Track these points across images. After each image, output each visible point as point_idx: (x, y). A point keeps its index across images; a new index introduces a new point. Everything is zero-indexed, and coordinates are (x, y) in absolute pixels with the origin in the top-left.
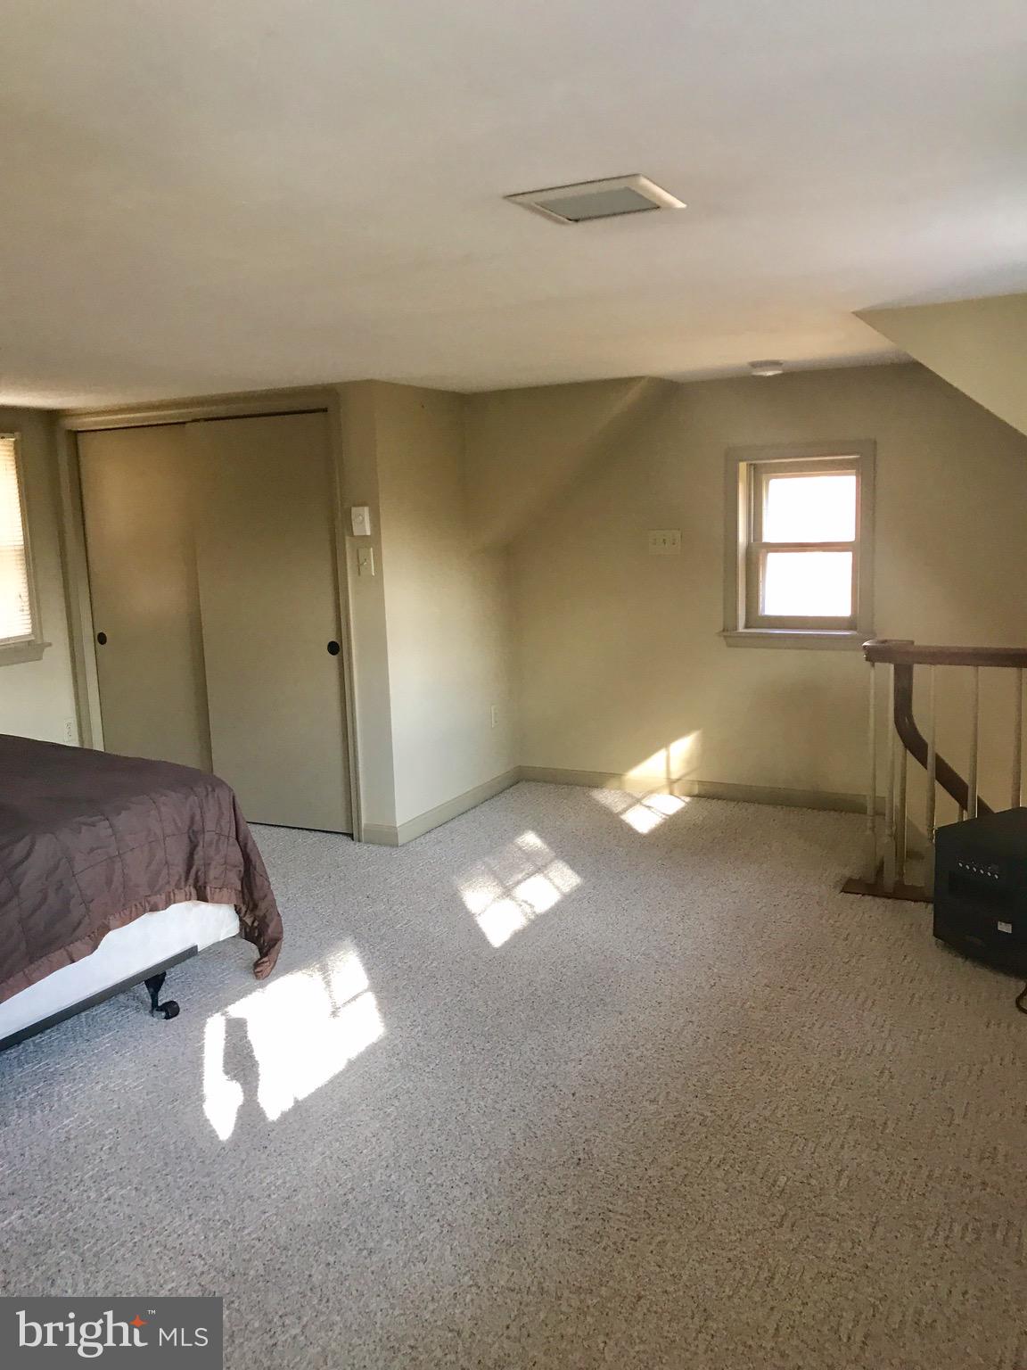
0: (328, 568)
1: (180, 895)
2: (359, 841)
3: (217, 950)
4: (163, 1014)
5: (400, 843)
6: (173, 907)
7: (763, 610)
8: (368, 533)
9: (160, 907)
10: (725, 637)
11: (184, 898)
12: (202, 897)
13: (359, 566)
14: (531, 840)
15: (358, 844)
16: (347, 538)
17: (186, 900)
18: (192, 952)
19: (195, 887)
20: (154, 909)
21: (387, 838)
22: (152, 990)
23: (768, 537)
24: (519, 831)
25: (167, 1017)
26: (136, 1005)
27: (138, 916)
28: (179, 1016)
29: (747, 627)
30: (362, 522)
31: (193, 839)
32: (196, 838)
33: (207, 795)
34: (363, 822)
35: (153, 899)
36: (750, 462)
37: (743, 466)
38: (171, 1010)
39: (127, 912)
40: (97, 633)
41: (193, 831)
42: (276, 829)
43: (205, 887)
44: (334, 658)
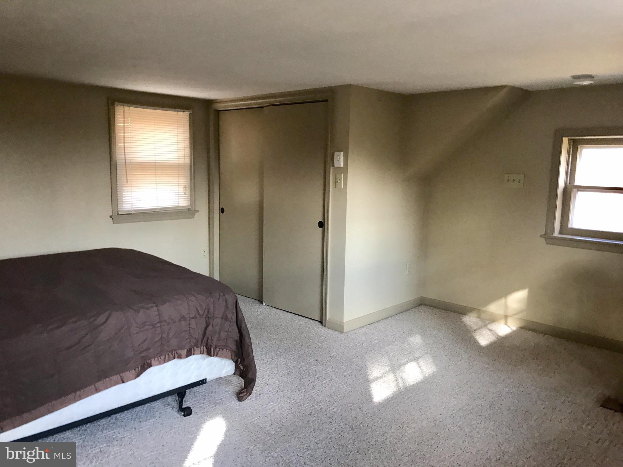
0: (321, 182)
1: (197, 350)
2: (325, 326)
3: (219, 380)
4: (183, 413)
5: (345, 331)
6: (192, 357)
7: (572, 225)
8: (342, 165)
9: (183, 356)
10: (545, 238)
11: (199, 352)
12: (209, 354)
13: (336, 182)
14: (417, 340)
16: (332, 168)
17: (201, 353)
18: (203, 382)
19: (206, 347)
20: (180, 357)
21: (339, 328)
22: (180, 399)
23: (577, 182)
24: (411, 333)
25: (184, 416)
27: (169, 360)
28: (191, 416)
29: (561, 233)
30: (340, 160)
31: (208, 322)
32: (209, 321)
33: (219, 298)
35: (180, 352)
36: (570, 138)
37: (565, 140)
38: (187, 412)
39: (163, 357)
40: (221, 207)
41: (208, 317)
43: (211, 348)
44: (321, 230)
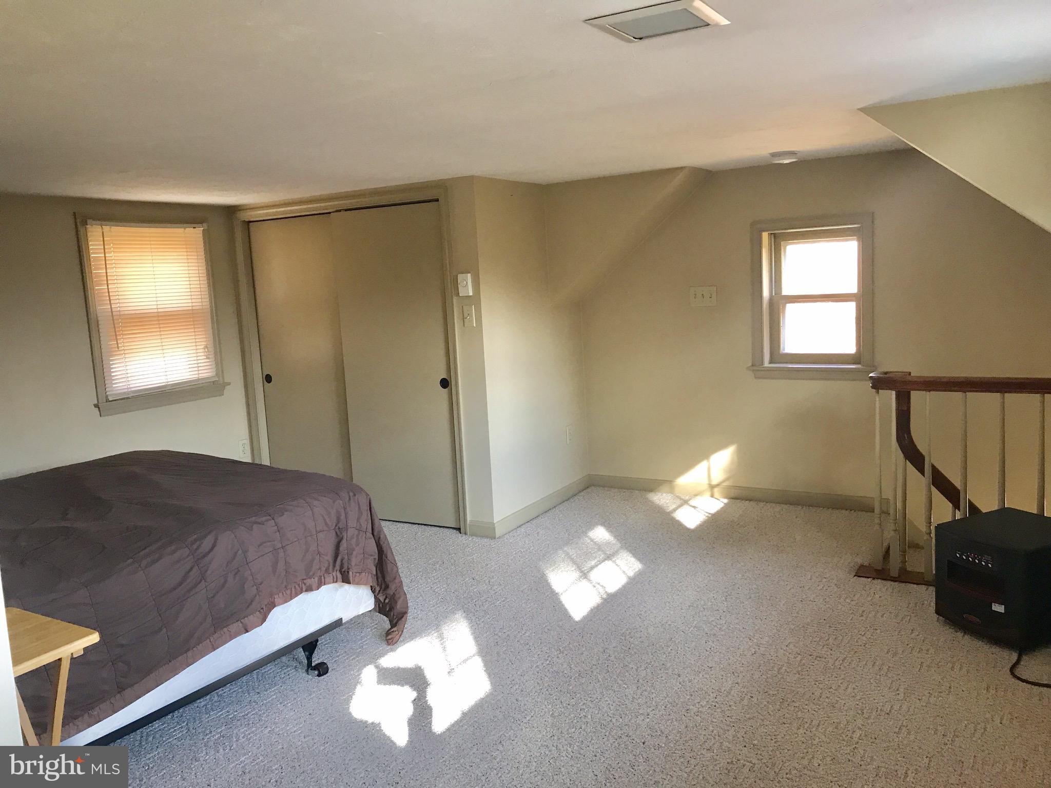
0: (440, 320)
1: (329, 578)
2: (465, 534)
3: (357, 621)
4: (316, 672)
5: (497, 536)
6: (323, 588)
7: (784, 350)
8: (471, 294)
9: (314, 588)
10: (753, 370)
11: (332, 581)
12: (346, 580)
13: (464, 319)
14: (600, 534)
15: (464, 536)
16: (455, 300)
17: (334, 582)
18: (338, 623)
19: (340, 571)
20: (309, 589)
21: (487, 532)
22: (307, 653)
23: (786, 291)
24: (591, 526)
25: (319, 675)
26: (295, 665)
27: (297, 595)
28: (328, 674)
29: (771, 362)
30: (466, 286)
31: (339, 533)
32: (341, 534)
33: (350, 499)
34: (469, 518)
35: (308, 582)
36: (770, 232)
37: (765, 236)
38: (322, 670)
39: (288, 592)
40: (265, 374)
41: (339, 528)
42: (402, 525)
43: (348, 572)
44: (445, 391)
